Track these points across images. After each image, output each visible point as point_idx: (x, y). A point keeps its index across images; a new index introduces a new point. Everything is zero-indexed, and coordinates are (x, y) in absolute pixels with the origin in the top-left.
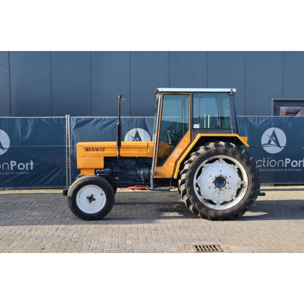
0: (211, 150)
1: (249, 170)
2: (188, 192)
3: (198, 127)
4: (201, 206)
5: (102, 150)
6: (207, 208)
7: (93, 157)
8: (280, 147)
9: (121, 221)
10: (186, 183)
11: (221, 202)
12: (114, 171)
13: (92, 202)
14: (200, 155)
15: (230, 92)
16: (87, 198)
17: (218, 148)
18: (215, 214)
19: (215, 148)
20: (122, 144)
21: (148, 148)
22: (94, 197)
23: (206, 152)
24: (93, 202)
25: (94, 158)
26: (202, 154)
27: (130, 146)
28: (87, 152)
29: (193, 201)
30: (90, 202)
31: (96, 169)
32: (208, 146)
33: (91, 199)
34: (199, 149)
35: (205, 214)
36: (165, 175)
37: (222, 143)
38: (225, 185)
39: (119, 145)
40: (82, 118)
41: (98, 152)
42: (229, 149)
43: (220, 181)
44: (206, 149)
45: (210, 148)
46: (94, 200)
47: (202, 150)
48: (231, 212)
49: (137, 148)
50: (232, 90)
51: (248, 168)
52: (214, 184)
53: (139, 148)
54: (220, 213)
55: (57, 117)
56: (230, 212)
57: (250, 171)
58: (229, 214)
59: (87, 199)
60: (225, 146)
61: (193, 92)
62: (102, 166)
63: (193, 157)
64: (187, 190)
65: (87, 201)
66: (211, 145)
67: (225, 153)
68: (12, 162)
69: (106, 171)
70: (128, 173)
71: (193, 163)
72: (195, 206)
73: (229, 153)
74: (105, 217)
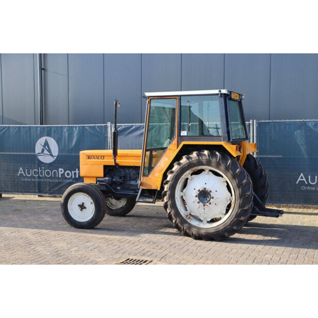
0: (193, 159)
1: (235, 184)
2: (169, 206)
3: (186, 135)
4: (184, 221)
5: (102, 158)
6: (189, 224)
7: (94, 165)
9: (110, 232)
10: (168, 195)
11: (209, 220)
12: (114, 180)
13: (83, 210)
14: (182, 165)
15: (218, 94)
16: (79, 205)
17: (200, 158)
18: (198, 232)
19: (197, 158)
20: (118, 153)
22: (85, 206)
23: (188, 161)
25: (95, 166)
26: (184, 164)
27: (127, 154)
28: (89, 160)
29: (174, 215)
31: (97, 178)
32: (191, 156)
33: (82, 207)
34: (182, 158)
35: (187, 231)
36: (151, 186)
37: (206, 152)
38: (209, 200)
39: (115, 153)
40: (122, 126)
41: (98, 160)
42: (212, 159)
43: (204, 195)
44: (188, 158)
45: (191, 158)
46: (85, 208)
47: (184, 160)
48: (216, 232)
49: (134, 156)
50: (220, 91)
51: (234, 181)
52: (197, 199)
53: (137, 156)
54: (203, 232)
55: (100, 125)
56: (214, 231)
57: (237, 184)
58: (213, 233)
59: (79, 207)
60: (209, 156)
61: (181, 96)
62: (102, 174)
63: (176, 168)
64: (168, 203)
65: (78, 209)
66: (194, 155)
67: (209, 163)
68: (60, 169)
69: (105, 180)
71: (175, 173)
72: (177, 222)
73: (214, 164)
74: (96, 227)
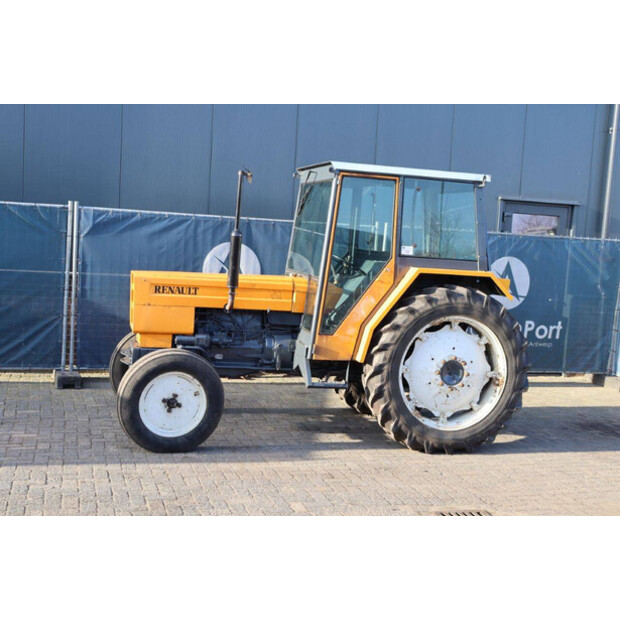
0: (439, 303)
1: (511, 348)
2: (386, 393)
3: (411, 253)
4: (412, 422)
5: (193, 291)
6: (423, 426)
7: (170, 306)
8: (517, 297)
10: (385, 373)
12: (216, 340)
13: (173, 410)
14: (417, 314)
15: (480, 183)
16: (164, 401)
17: (453, 301)
18: (439, 439)
19: (447, 301)
20: (240, 281)
21: (293, 292)
22: (179, 400)
23: (429, 307)
24: (175, 411)
25: (172, 308)
26: (421, 311)
27: (254, 285)
28: (158, 295)
29: (396, 411)
30: (169, 411)
31: (174, 336)
32: (433, 296)
33: (171, 403)
34: (414, 299)
35: (418, 439)
36: (337, 353)
37: (461, 290)
38: (461, 380)
39: (234, 281)
40: (108, 212)
41: (182, 295)
42: (475, 302)
43: (452, 371)
44: (430, 301)
45: (436, 300)
46: (179, 405)
47: (420, 303)
48: (471, 437)
49: (269, 290)
50: (485, 178)
51: (509, 344)
52: (439, 377)
53: (275, 291)
54: (448, 439)
55: (48, 205)
56: (468, 435)
57: (514, 351)
58: (465, 440)
59: (163, 405)
60: (468, 297)
61: (406, 177)
62: (190, 329)
63: (401, 318)
64: (385, 387)
65: (162, 408)
66: (440, 293)
67: (468, 311)
69: (198, 339)
70: (244, 346)
71: (402, 329)
72: (400, 423)
73: (476, 313)
74: (203, 445)
